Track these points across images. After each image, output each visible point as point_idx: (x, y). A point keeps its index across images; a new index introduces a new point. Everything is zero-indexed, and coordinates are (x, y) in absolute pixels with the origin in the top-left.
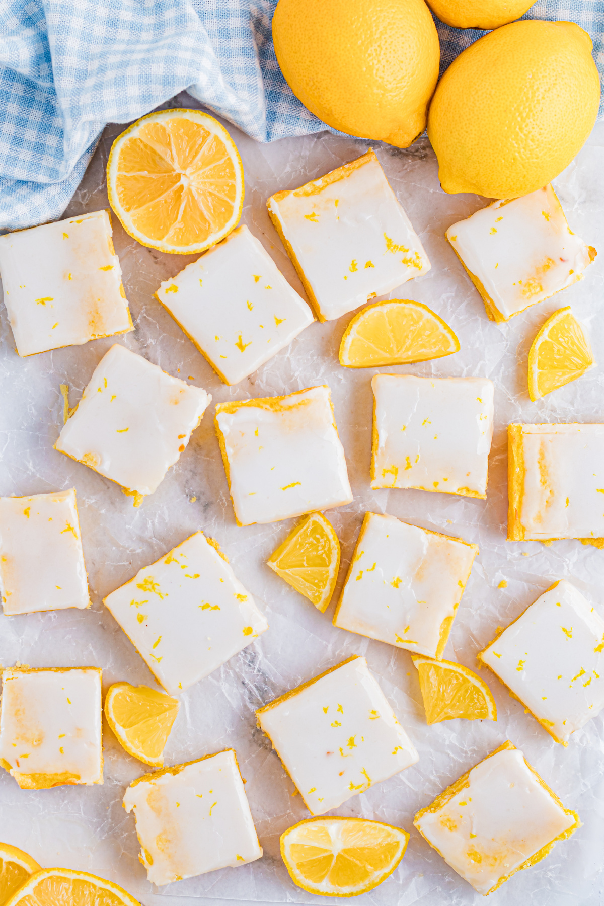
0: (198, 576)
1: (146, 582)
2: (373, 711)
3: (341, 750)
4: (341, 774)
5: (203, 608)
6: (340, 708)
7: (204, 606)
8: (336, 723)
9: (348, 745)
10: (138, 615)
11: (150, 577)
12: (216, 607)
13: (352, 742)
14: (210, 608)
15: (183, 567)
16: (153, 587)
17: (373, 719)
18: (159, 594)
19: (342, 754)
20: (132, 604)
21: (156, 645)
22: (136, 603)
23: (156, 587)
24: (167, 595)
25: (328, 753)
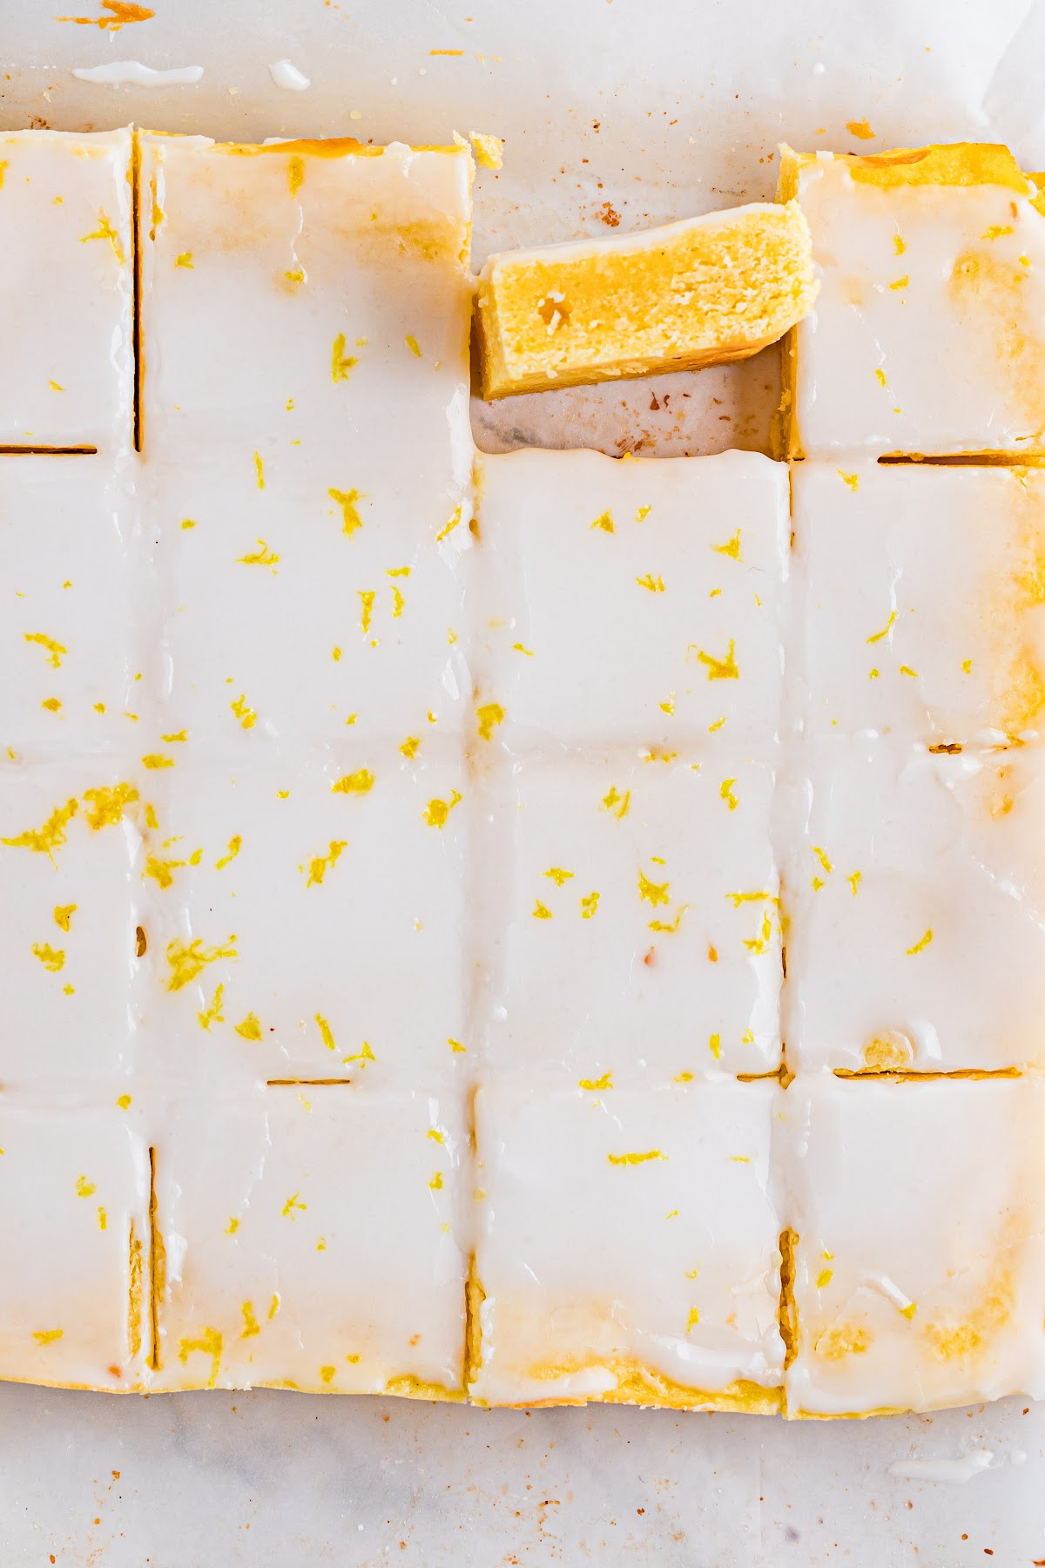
0: (236, 841)
1: (175, 961)
2: (606, 801)
3: (657, 926)
4: (713, 956)
5: (317, 878)
6: (558, 875)
7: (315, 875)
8: (587, 903)
9: (655, 903)
10: (240, 1032)
11: (171, 946)
12: (336, 848)
13: (654, 892)
14: (328, 864)
15: (196, 859)
16: (194, 956)
17: (625, 810)
18: (220, 954)
19: (668, 928)
20: (205, 1025)
21: (329, 1037)
22: (210, 1014)
23: (198, 951)
24: (233, 937)
25: (647, 960)
